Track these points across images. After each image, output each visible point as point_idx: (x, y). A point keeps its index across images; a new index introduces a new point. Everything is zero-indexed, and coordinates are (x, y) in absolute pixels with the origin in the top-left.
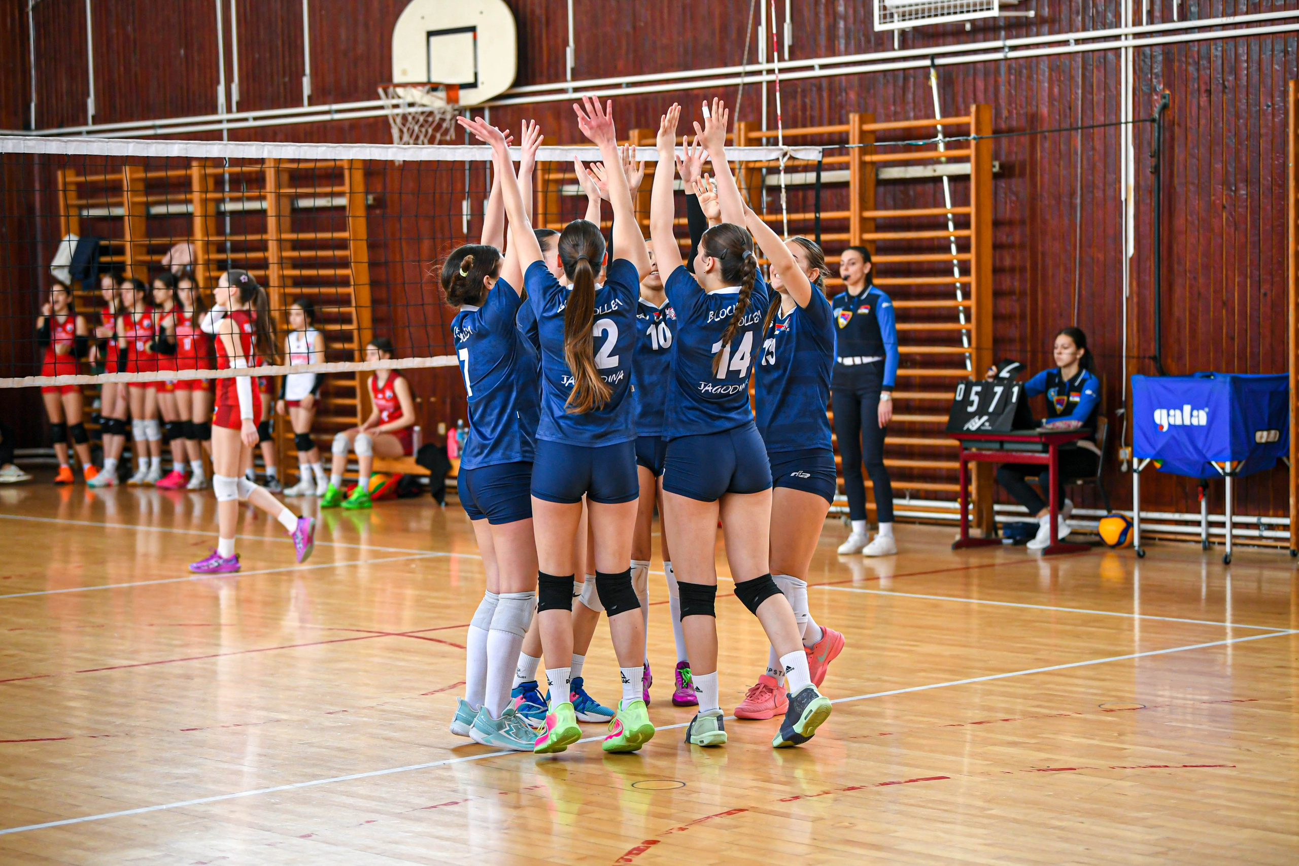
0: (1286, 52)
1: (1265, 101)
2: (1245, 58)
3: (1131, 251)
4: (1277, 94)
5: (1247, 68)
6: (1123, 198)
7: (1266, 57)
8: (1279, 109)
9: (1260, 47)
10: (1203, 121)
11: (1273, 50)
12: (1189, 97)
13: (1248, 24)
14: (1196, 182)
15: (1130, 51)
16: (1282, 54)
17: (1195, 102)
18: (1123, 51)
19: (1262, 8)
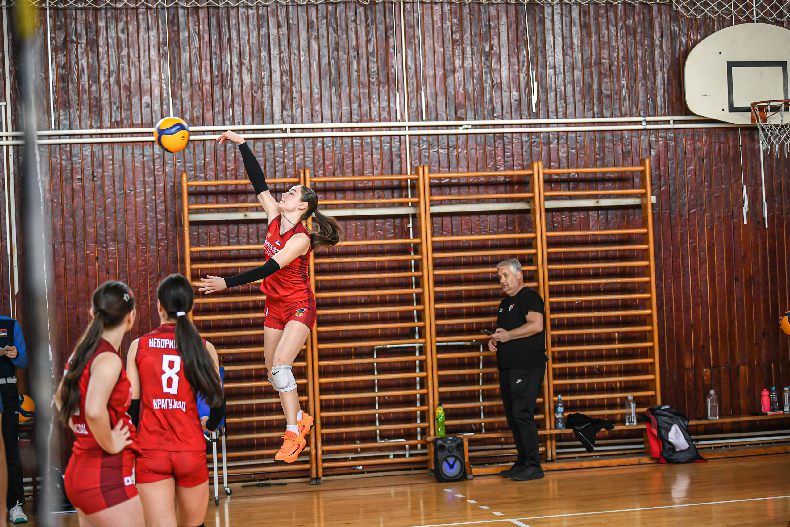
0: (143, 155)
1: (129, 187)
2: (111, 157)
3: (16, 290)
4: (138, 182)
5: (113, 164)
6: (9, 253)
7: (128, 157)
8: (141, 192)
9: (123, 151)
10: (76, 200)
11: (133, 154)
12: (64, 184)
13: (112, 135)
14: (73, 241)
15: (11, 148)
16: (141, 156)
17: (69, 186)
18: (5, 147)
19: (124, 125)
